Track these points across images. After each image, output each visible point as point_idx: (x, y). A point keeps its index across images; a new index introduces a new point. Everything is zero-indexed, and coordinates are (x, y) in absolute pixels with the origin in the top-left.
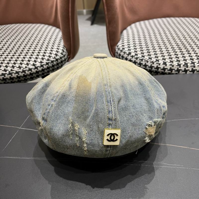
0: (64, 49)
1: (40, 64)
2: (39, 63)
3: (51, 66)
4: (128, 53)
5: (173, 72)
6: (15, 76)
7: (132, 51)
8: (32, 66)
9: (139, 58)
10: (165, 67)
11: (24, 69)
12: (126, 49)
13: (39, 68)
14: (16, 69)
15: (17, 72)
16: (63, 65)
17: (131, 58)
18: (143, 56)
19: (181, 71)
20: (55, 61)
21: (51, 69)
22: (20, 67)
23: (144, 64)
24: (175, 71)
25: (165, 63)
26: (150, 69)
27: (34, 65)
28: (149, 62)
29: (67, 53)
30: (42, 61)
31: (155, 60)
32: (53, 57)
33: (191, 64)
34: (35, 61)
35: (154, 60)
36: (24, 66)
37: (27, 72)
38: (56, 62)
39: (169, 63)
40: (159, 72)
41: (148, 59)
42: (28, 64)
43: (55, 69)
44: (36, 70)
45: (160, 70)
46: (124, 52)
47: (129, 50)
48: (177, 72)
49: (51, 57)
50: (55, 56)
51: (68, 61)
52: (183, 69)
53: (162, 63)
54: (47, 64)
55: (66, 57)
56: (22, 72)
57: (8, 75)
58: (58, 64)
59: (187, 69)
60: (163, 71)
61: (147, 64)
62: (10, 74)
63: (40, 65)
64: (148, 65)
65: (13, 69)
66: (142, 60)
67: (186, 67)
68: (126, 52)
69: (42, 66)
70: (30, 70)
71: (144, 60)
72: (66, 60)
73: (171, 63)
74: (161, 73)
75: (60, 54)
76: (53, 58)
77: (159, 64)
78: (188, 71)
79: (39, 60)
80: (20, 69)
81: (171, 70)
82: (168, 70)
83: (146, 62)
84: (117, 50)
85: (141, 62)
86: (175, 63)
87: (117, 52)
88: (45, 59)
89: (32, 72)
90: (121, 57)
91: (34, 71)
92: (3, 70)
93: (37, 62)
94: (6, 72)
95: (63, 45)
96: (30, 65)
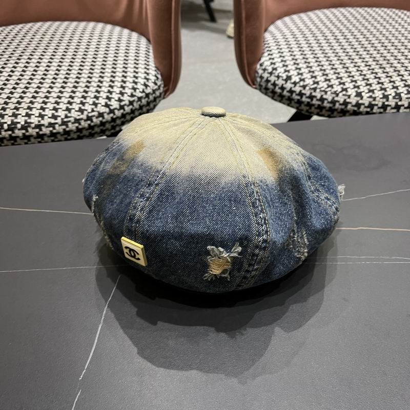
0: (158, 73)
1: (118, 103)
2: (116, 102)
3: (138, 107)
4: (285, 78)
5: (375, 109)
6: (74, 128)
7: (292, 73)
8: (103, 107)
9: (309, 85)
10: (361, 102)
11: (90, 115)
12: (281, 70)
13: (116, 112)
14: (74, 114)
15: (77, 121)
17: (293, 85)
18: (315, 83)
19: (389, 108)
20: (145, 98)
22: (81, 111)
23: (319, 96)
24: (379, 108)
25: (359, 95)
26: (331, 105)
27: (107, 105)
28: (329, 93)
29: (162, 82)
30: (122, 98)
31: (340, 90)
32: (141, 90)
33: (406, 94)
34: (108, 98)
35: (338, 88)
36: (88, 107)
37: (94, 120)
38: (147, 99)
39: (367, 93)
40: (348, 111)
41: (326, 88)
42: (95, 104)
44: (112, 115)
45: (349, 107)
46: (276, 75)
47: (286, 71)
48: (382, 110)
49: (137, 91)
50: (144, 87)
51: (164, 98)
52: (393, 104)
53: (354, 94)
54: (131, 103)
55: (162, 89)
56: (85, 121)
57: (60, 125)
58: (148, 104)
59: (400, 103)
60: (356, 109)
61: (325, 97)
62: (64, 123)
63: (118, 107)
64: (326, 99)
65: (69, 115)
66: (315, 89)
67: (397, 100)
68: (280, 74)
69: (122, 107)
70: (101, 115)
71: (318, 90)
72: (162, 96)
73: (371, 94)
74: (351, 112)
75: (153, 84)
76: (140, 92)
77: (349, 97)
78: (402, 108)
79: (115, 96)
80: (82, 114)
81: (371, 106)
82: (365, 107)
83: (323, 93)
84: (260, 72)
85: (314, 94)
86: (378, 94)
87: (260, 75)
88: (126, 93)
89: (104, 120)
90: (269, 84)
91: (108, 117)
92: (50, 116)
93: (113, 100)
94: (56, 119)
95: (154, 65)
96: (99, 105)
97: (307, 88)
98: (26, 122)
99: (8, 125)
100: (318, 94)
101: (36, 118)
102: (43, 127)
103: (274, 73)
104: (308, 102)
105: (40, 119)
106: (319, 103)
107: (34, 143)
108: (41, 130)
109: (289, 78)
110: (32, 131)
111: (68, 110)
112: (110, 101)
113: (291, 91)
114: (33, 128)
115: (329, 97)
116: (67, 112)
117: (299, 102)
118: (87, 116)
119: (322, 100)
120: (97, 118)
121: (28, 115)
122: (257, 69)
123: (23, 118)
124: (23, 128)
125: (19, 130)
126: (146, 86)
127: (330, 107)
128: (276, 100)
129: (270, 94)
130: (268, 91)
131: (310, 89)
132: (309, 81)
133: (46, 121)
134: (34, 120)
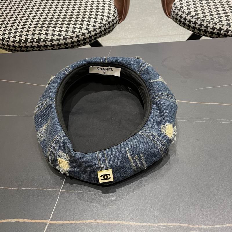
0: (116, 10)
1: (93, 27)
2: (92, 27)
3: (103, 29)
4: (187, 13)
6: (70, 42)
7: (191, 10)
8: (85, 30)
10: (229, 29)
11: (78, 34)
12: (185, 8)
13: (92, 32)
14: (70, 34)
15: (71, 37)
16: (114, 28)
17: (191, 18)
18: (204, 16)
21: (103, 33)
22: (73, 32)
27: (87, 29)
28: (211, 23)
29: (118, 14)
30: (95, 25)
32: (106, 20)
35: (217, 20)
36: (77, 30)
37: (80, 37)
38: (109, 25)
40: (221, 34)
41: (210, 20)
42: (81, 28)
43: (107, 33)
44: (89, 34)
45: (222, 31)
46: (182, 11)
47: (188, 9)
49: (104, 20)
50: (107, 18)
51: (118, 24)
53: (226, 24)
54: (100, 27)
55: (117, 18)
56: (76, 37)
57: (62, 40)
58: (109, 27)
60: (226, 33)
61: (209, 25)
62: (65, 39)
63: (93, 30)
64: (209, 27)
65: (67, 34)
66: (203, 21)
68: (185, 11)
70: (84, 34)
71: (205, 21)
72: (117, 23)
74: (223, 35)
75: (112, 16)
76: (105, 21)
77: (223, 26)
79: (92, 24)
80: (74, 34)
83: (208, 23)
84: (174, 8)
85: (202, 23)
87: (173, 11)
88: (98, 22)
89: (85, 37)
90: (178, 16)
91: (87, 36)
92: (57, 35)
93: (90, 26)
94: (60, 37)
95: (113, 5)
96: (83, 29)
97: (199, 19)
98: (45, 38)
99: (37, 39)
100: (205, 24)
101: (51, 36)
102: (54, 41)
103: (181, 10)
104: (199, 28)
105: (52, 36)
106: (205, 29)
107: (49, 50)
108: (53, 42)
109: (189, 13)
110: (49, 43)
111: (67, 31)
112: (89, 26)
113: (190, 21)
114: (49, 41)
115: (211, 25)
116: (66, 33)
117: (194, 28)
118: (77, 35)
119: (207, 27)
120: (82, 36)
121: (46, 34)
122: (172, 7)
123: (44, 36)
124: (44, 41)
125: (42, 42)
126: (109, 17)
127: (211, 31)
128: (181, 26)
129: (178, 22)
130: (177, 20)
131: (201, 20)
132: (201, 16)
133: (55, 38)
134: (50, 37)
